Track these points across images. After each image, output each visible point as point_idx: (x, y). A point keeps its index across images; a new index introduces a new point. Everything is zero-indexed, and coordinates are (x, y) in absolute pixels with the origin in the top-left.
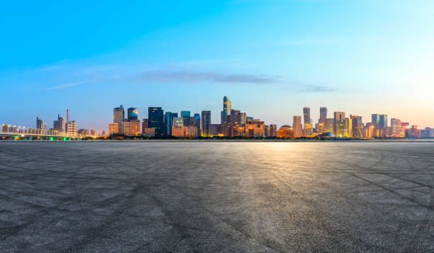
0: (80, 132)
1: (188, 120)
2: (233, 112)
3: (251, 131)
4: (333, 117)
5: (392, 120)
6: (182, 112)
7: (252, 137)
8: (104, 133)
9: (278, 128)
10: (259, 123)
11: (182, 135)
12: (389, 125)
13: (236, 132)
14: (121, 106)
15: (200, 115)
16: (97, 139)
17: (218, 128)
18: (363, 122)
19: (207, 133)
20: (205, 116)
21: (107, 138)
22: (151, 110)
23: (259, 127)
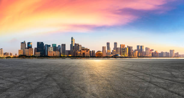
0: (5, 54)
1: (55, 48)
2: (75, 44)
3: (84, 54)
4: (120, 47)
5: (146, 48)
6: (52, 45)
7: (84, 56)
8: (16, 54)
9: (96, 52)
10: (87, 50)
11: (53, 55)
12: (145, 51)
13: (77, 54)
14: (24, 41)
15: (61, 46)
16: (13, 57)
17: (69, 52)
18: (133, 49)
19: (64, 54)
20: (63, 47)
21: (18, 57)
22: (38, 43)
23: (87, 51)
